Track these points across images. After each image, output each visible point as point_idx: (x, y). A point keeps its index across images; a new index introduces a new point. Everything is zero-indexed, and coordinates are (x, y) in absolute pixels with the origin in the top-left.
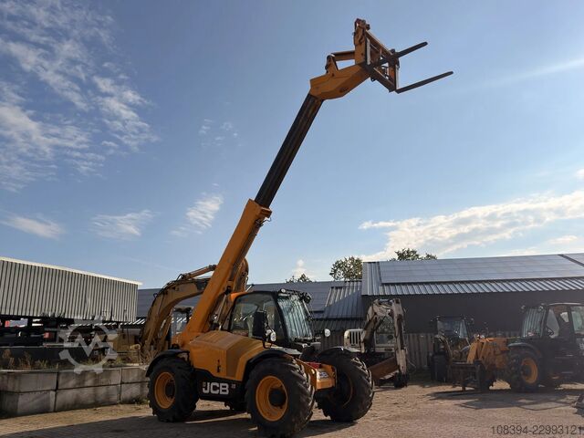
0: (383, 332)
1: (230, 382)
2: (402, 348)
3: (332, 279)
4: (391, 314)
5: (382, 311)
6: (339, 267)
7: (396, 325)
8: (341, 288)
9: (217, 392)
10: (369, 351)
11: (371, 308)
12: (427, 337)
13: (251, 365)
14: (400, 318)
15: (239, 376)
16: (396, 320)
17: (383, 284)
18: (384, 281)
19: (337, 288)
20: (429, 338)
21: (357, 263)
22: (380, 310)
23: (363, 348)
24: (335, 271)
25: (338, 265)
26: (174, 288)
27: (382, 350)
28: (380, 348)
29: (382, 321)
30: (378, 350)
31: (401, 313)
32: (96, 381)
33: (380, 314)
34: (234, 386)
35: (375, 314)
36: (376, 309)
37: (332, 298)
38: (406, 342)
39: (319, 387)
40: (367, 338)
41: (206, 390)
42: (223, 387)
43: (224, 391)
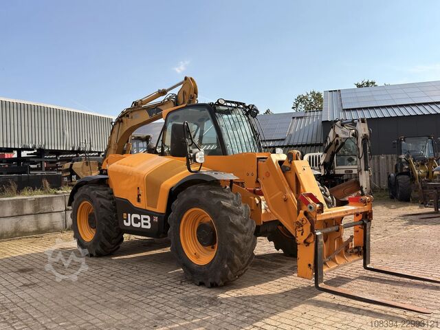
0: (344, 155)
1: (151, 214)
2: (366, 169)
3: (294, 111)
4: (356, 135)
5: (345, 133)
6: (301, 101)
7: (360, 146)
8: (301, 117)
9: (138, 225)
10: (328, 173)
11: (332, 130)
12: (387, 158)
13: (173, 194)
14: (365, 138)
15: (161, 208)
16: (360, 140)
17: (344, 110)
18: (345, 107)
19: (298, 118)
20: (390, 159)
21: (318, 97)
22: (342, 133)
23: (323, 170)
24: (297, 105)
25: (301, 100)
26: (128, 116)
27: (342, 172)
28: (340, 170)
29: (343, 144)
30: (337, 172)
31: (367, 132)
32: (36, 208)
33: (342, 136)
34: (156, 219)
35: (337, 136)
36: (338, 131)
37: (293, 127)
38: (370, 163)
39: (264, 219)
40: (328, 161)
41: (127, 222)
42: (145, 220)
43: (146, 224)
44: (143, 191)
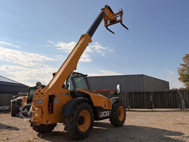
34: (110, 112)
41: (101, 115)
42: (107, 113)
43: (108, 114)
44: (106, 103)
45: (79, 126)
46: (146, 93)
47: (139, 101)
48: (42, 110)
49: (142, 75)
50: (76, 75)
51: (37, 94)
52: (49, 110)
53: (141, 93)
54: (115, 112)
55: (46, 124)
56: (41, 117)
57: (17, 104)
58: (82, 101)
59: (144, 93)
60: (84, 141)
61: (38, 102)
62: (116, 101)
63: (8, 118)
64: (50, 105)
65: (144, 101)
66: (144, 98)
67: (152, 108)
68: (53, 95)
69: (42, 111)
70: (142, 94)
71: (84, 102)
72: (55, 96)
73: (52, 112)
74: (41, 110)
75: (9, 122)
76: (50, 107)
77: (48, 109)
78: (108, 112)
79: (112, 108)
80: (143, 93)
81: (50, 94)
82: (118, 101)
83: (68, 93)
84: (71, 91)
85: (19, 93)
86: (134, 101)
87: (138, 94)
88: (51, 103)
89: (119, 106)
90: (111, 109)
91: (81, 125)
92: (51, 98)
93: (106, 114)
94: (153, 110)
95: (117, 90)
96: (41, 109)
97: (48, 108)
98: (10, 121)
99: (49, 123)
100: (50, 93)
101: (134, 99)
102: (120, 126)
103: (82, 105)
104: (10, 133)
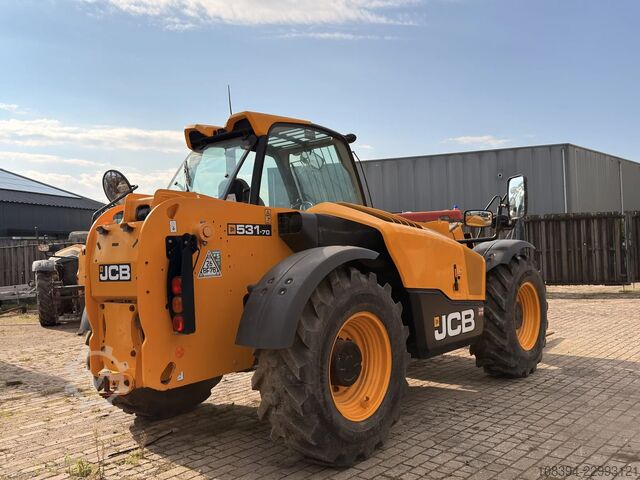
9: (457, 332)
34: (482, 312)
41: (440, 332)
42: (468, 317)
43: (468, 325)
44: (462, 271)
45: (336, 389)
46: (600, 218)
47: (568, 253)
48: (138, 315)
49: (566, 146)
50: (300, 135)
51: (105, 232)
52: (172, 314)
53: (578, 219)
54: (501, 311)
55: (163, 388)
56: (133, 354)
57: (57, 276)
58: (346, 267)
59: (593, 218)
60: (367, 475)
61: (114, 273)
62: (504, 258)
63: (27, 335)
64: (176, 289)
65: (589, 253)
66: (589, 241)
67: (624, 281)
68: (186, 236)
69: (136, 320)
70: (583, 224)
71: (354, 272)
72: (202, 242)
73: (189, 328)
74: (131, 314)
75: (22, 353)
76: (178, 300)
77: (164, 313)
78: (471, 312)
79: (487, 292)
80: (588, 219)
81: (174, 228)
82: (514, 258)
83: (268, 227)
84: (280, 215)
85: (74, 233)
86: (548, 253)
87: (563, 225)
88: (178, 280)
89: (520, 284)
90: (483, 297)
91: (342, 389)
92: (181, 253)
93: (460, 322)
94: (628, 288)
95: (508, 206)
96: (132, 309)
97: (169, 306)
98: (31, 349)
99: (180, 379)
100: (173, 224)
101: (548, 247)
102: (524, 375)
103: (349, 285)
104: (12, 414)
